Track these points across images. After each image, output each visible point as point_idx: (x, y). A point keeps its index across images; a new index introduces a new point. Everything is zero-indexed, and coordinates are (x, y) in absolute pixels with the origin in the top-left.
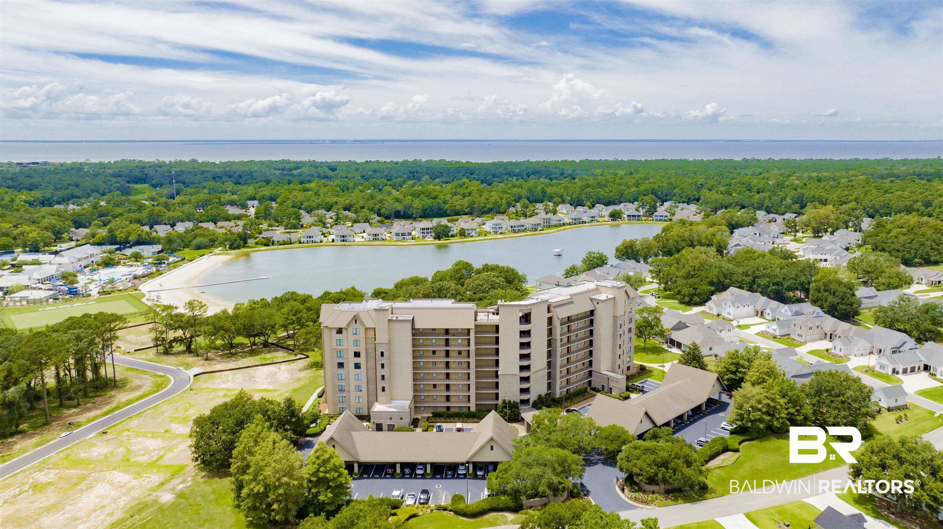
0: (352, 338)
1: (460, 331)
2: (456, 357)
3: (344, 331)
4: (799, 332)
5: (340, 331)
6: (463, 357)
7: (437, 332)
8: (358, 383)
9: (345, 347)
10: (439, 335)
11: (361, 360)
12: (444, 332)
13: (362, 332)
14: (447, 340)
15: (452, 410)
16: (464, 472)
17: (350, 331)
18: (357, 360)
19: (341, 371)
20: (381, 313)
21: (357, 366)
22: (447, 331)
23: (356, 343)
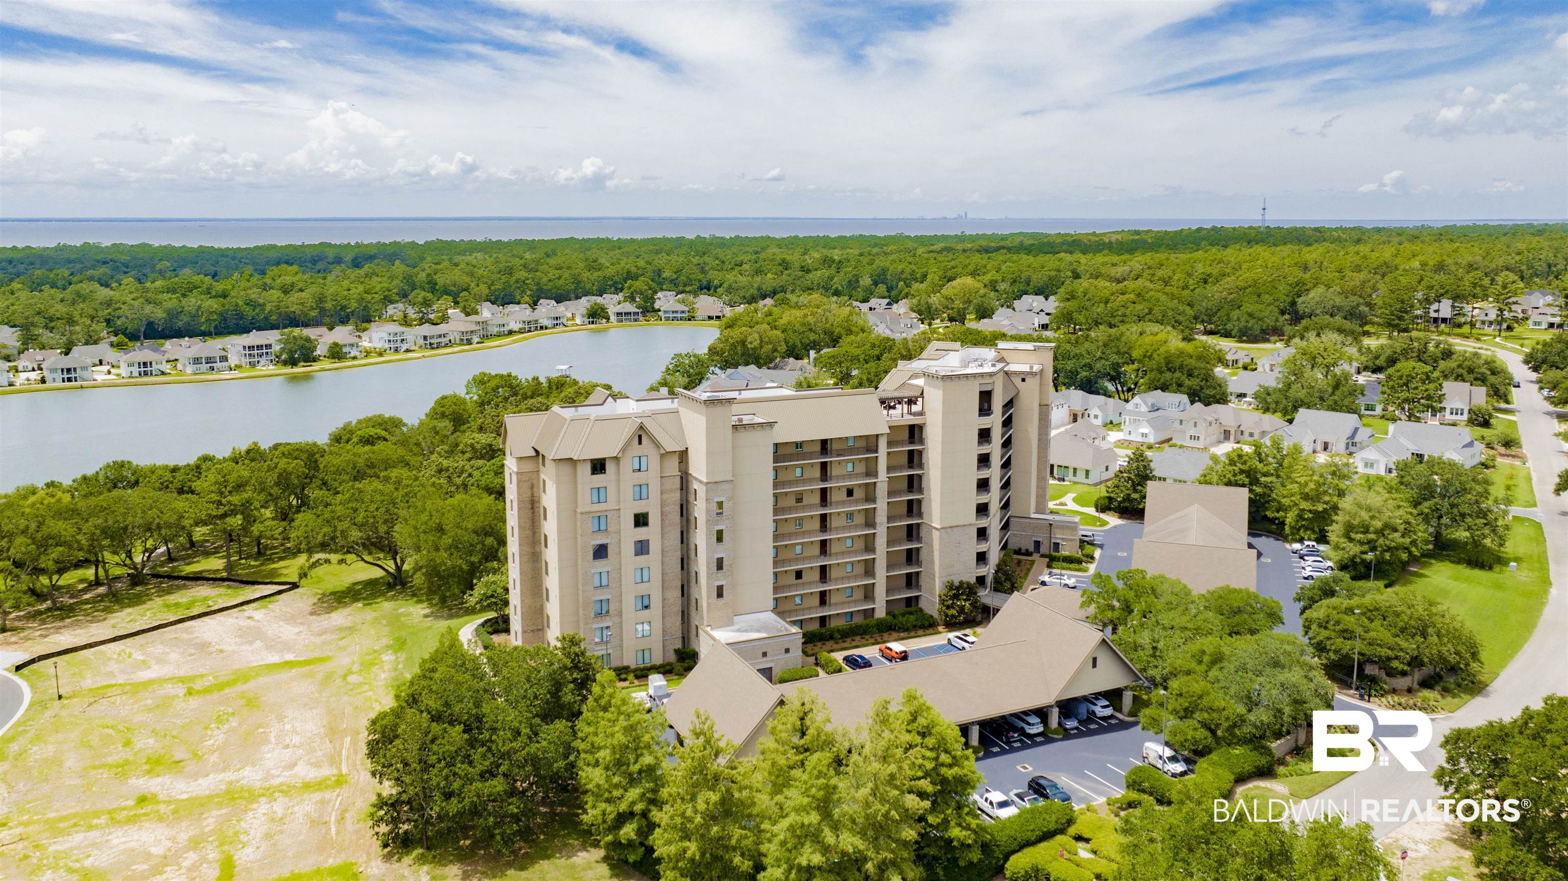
0: (629, 479)
1: (851, 443)
2: (842, 503)
3: (610, 467)
4: (1193, 432)
5: (598, 466)
6: (857, 502)
7: (806, 449)
8: (643, 589)
9: (611, 505)
10: (810, 455)
11: (649, 533)
12: (818, 448)
13: (654, 461)
14: (824, 466)
15: (834, 624)
16: (1040, 729)
17: (628, 465)
18: (642, 533)
19: (602, 565)
20: (719, 410)
21: (642, 548)
22: (824, 445)
23: (641, 491)
